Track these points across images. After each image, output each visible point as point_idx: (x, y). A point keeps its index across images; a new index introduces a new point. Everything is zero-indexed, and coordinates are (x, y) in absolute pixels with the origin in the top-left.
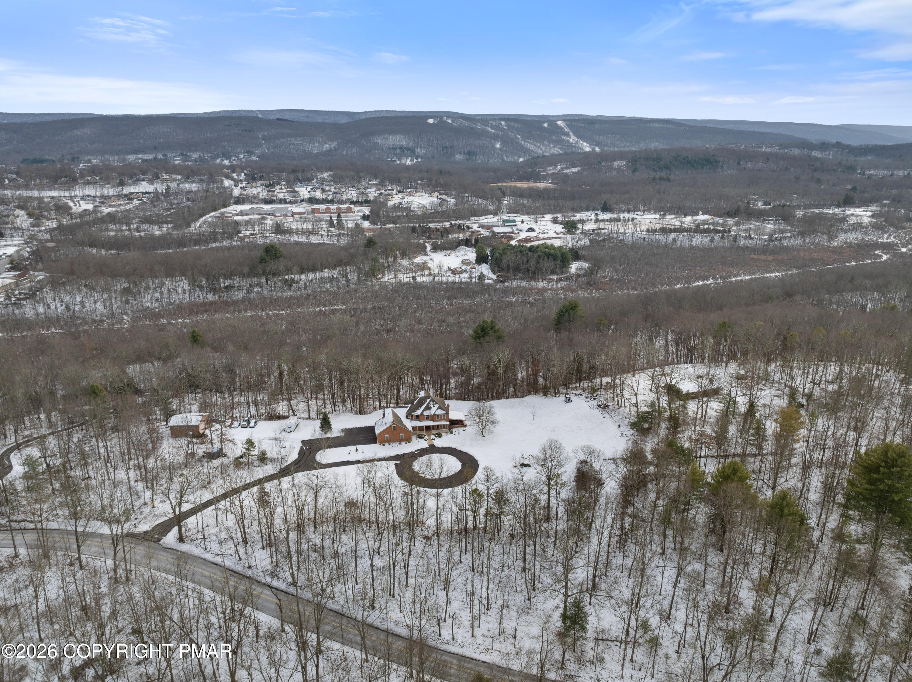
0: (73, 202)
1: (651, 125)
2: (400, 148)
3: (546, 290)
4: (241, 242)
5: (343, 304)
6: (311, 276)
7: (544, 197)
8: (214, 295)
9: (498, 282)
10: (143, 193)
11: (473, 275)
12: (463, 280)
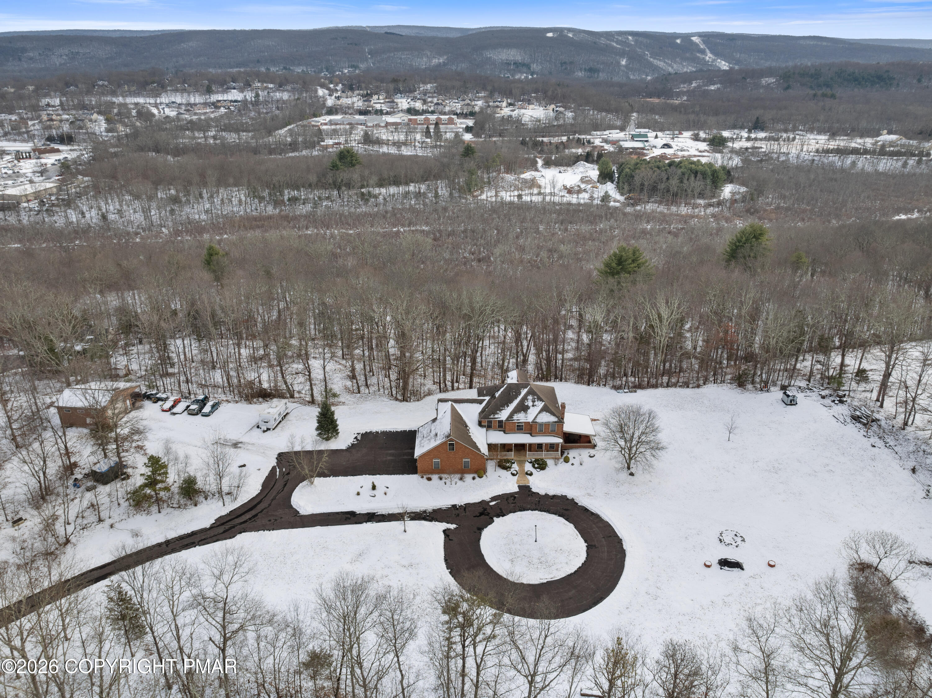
0: (158, 109)
1: (802, 42)
2: (514, 64)
3: (692, 217)
4: (323, 151)
5: (427, 224)
6: (393, 190)
7: (680, 112)
8: (275, 208)
9: (625, 205)
10: (231, 101)
11: (595, 196)
12: (582, 201)
